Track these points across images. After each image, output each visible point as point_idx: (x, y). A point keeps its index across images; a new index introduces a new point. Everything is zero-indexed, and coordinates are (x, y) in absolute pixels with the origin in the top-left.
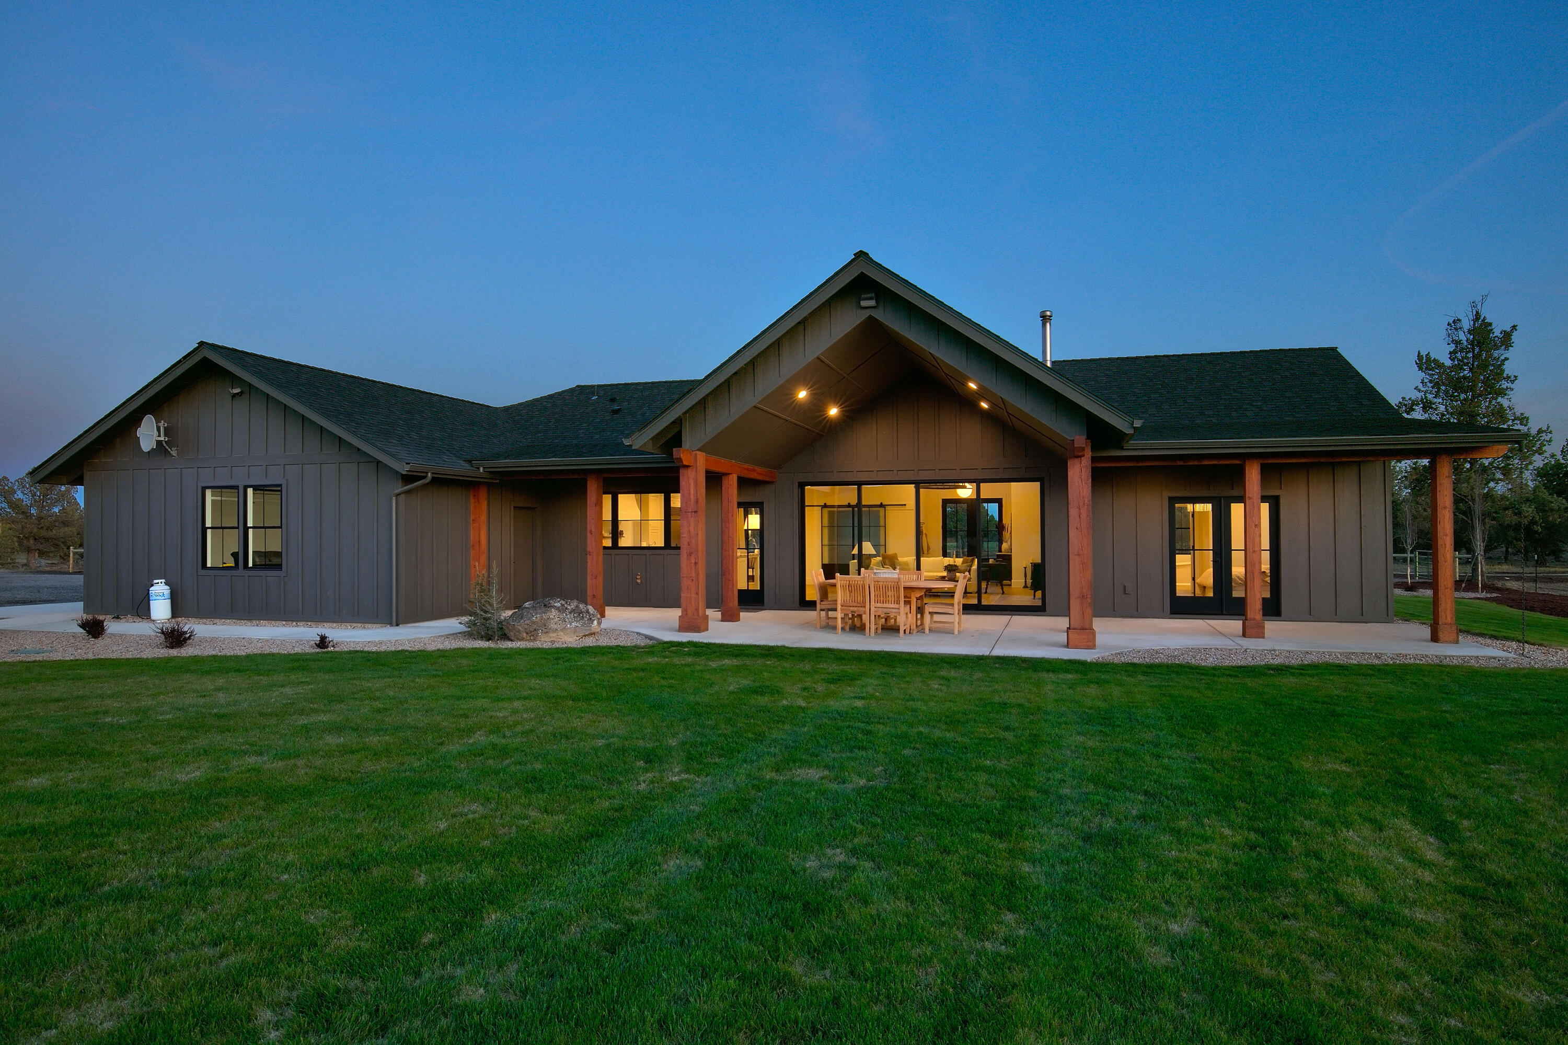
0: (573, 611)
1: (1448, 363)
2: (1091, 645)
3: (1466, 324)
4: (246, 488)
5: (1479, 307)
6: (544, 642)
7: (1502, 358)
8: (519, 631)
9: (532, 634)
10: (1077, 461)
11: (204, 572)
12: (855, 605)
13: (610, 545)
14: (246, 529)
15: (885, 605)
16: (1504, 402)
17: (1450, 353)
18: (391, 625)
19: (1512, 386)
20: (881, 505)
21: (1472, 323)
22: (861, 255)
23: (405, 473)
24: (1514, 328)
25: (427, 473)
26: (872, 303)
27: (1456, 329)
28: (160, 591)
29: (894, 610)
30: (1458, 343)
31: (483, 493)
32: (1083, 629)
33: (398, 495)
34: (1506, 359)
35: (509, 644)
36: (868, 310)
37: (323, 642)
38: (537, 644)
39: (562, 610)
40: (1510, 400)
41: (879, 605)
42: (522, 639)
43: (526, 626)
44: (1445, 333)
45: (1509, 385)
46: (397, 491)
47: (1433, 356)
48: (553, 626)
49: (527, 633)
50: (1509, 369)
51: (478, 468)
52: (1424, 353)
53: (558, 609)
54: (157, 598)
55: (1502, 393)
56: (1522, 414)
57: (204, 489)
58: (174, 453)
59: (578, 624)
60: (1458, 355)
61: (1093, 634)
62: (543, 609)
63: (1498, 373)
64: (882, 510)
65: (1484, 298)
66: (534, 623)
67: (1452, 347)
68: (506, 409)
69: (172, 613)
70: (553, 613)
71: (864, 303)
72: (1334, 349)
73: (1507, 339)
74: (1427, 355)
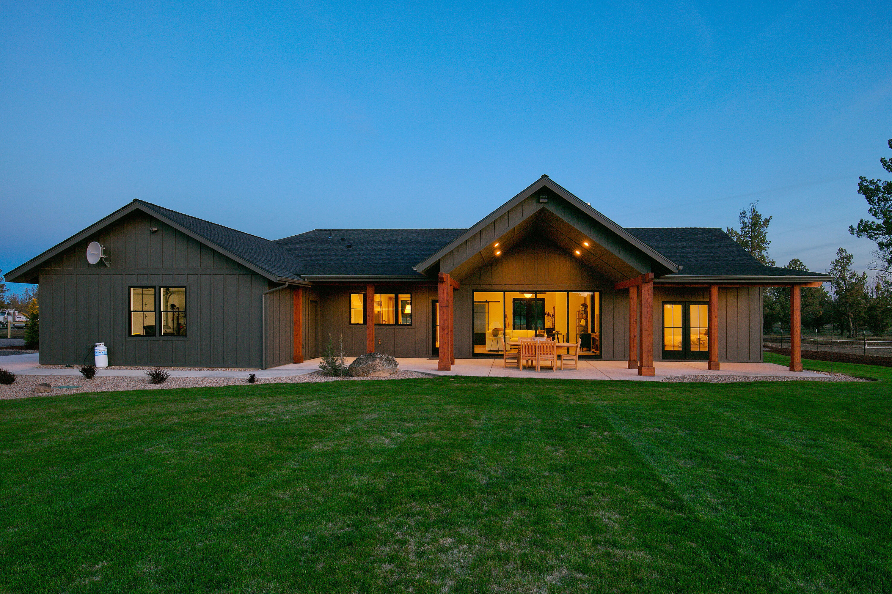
0: (386, 360)
1: (740, 233)
2: (653, 375)
3: (748, 214)
4: (160, 288)
5: (755, 206)
6: (372, 377)
7: (765, 232)
8: (358, 371)
9: (366, 373)
10: (646, 284)
11: (130, 338)
12: (530, 355)
13: (362, 323)
14: (160, 312)
15: (546, 356)
16: (764, 253)
17: (741, 228)
18: (262, 369)
19: (769, 246)
20: (487, 301)
21: (751, 214)
22: (545, 177)
23: (277, 282)
24: (771, 217)
25: (286, 282)
26: (546, 201)
27: (744, 216)
28: (101, 349)
29: (550, 358)
30: (744, 223)
31: (301, 293)
32: (649, 367)
33: (266, 294)
34: (766, 233)
35: (352, 379)
36: (542, 204)
37: (252, 379)
38: (369, 378)
39: (381, 359)
40: (768, 253)
41: (543, 355)
42: (360, 376)
43: (363, 369)
44: (739, 218)
45: (767, 245)
46: (266, 292)
47: (734, 230)
48: (378, 368)
49: (363, 372)
50: (768, 239)
51: (304, 279)
52: (730, 228)
53: (379, 358)
54: (101, 354)
55: (764, 249)
56: (773, 260)
57: (130, 288)
58: (108, 265)
59: (389, 367)
60: (745, 229)
61: (654, 369)
62: (372, 359)
63: (763, 241)
64: (487, 304)
65: (757, 201)
66: (368, 366)
67: (742, 225)
68: (277, 242)
69: (109, 363)
70: (378, 361)
71: (541, 201)
72: (720, 229)
73: (767, 222)
74: (731, 229)
